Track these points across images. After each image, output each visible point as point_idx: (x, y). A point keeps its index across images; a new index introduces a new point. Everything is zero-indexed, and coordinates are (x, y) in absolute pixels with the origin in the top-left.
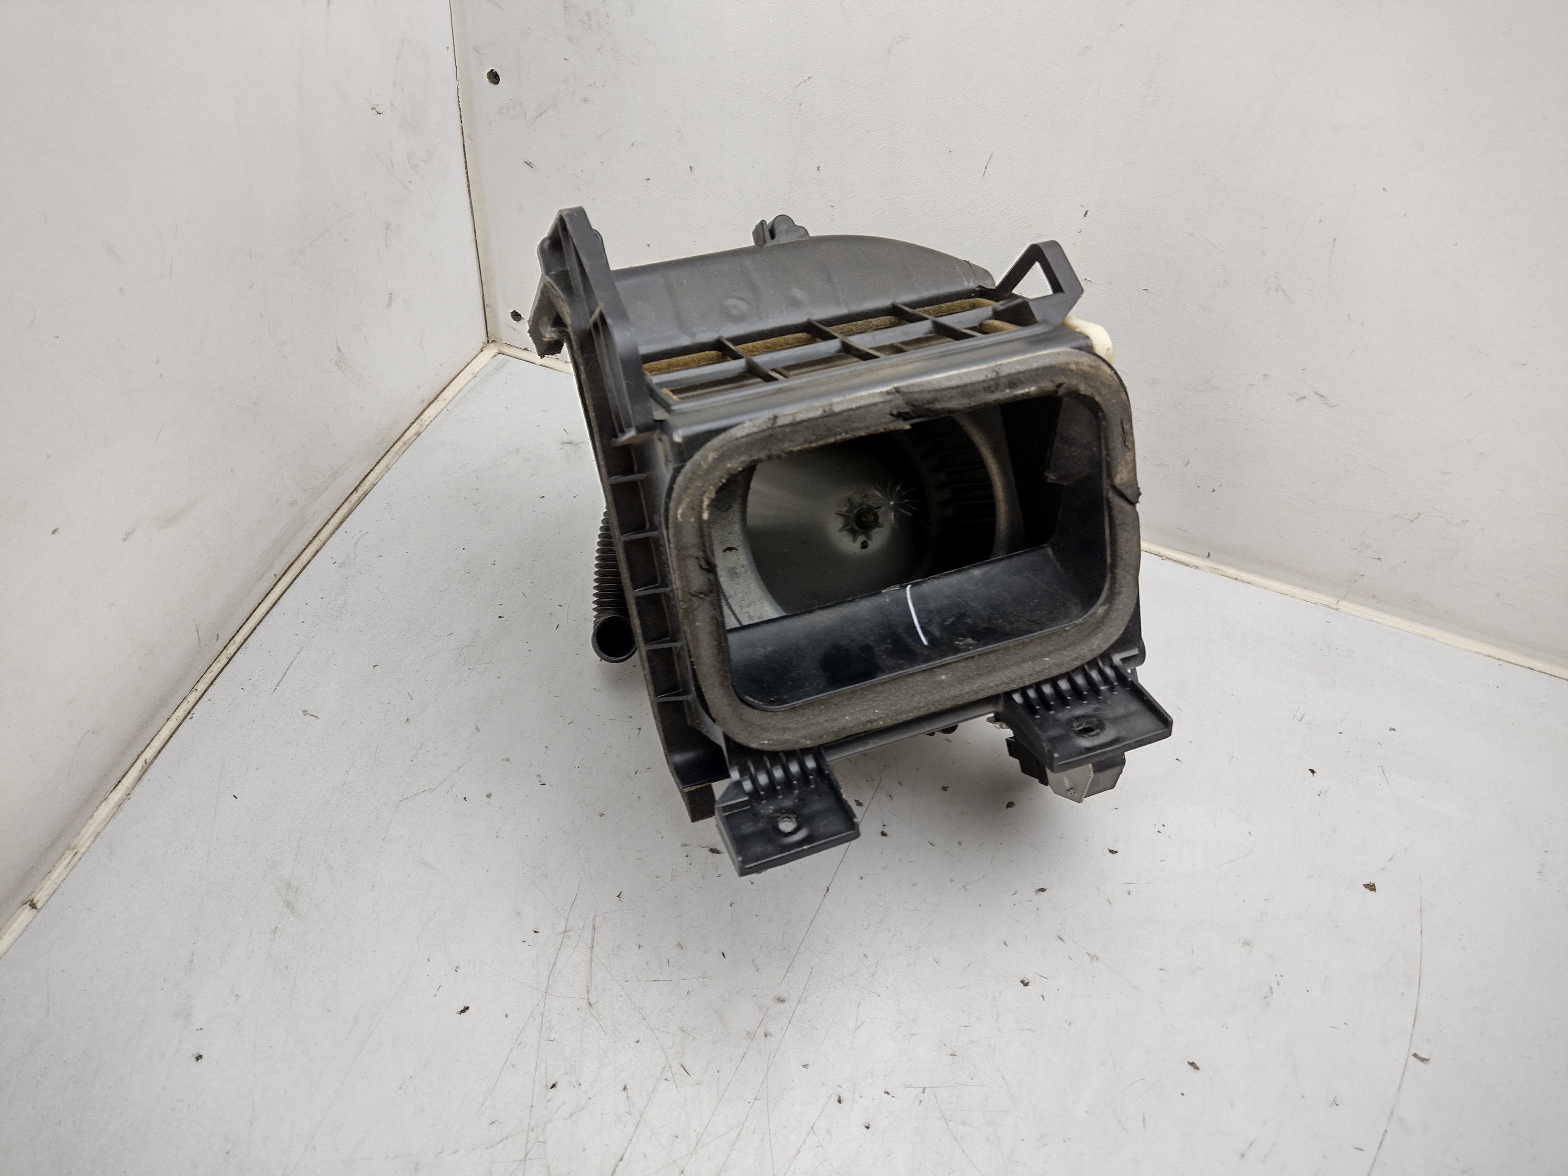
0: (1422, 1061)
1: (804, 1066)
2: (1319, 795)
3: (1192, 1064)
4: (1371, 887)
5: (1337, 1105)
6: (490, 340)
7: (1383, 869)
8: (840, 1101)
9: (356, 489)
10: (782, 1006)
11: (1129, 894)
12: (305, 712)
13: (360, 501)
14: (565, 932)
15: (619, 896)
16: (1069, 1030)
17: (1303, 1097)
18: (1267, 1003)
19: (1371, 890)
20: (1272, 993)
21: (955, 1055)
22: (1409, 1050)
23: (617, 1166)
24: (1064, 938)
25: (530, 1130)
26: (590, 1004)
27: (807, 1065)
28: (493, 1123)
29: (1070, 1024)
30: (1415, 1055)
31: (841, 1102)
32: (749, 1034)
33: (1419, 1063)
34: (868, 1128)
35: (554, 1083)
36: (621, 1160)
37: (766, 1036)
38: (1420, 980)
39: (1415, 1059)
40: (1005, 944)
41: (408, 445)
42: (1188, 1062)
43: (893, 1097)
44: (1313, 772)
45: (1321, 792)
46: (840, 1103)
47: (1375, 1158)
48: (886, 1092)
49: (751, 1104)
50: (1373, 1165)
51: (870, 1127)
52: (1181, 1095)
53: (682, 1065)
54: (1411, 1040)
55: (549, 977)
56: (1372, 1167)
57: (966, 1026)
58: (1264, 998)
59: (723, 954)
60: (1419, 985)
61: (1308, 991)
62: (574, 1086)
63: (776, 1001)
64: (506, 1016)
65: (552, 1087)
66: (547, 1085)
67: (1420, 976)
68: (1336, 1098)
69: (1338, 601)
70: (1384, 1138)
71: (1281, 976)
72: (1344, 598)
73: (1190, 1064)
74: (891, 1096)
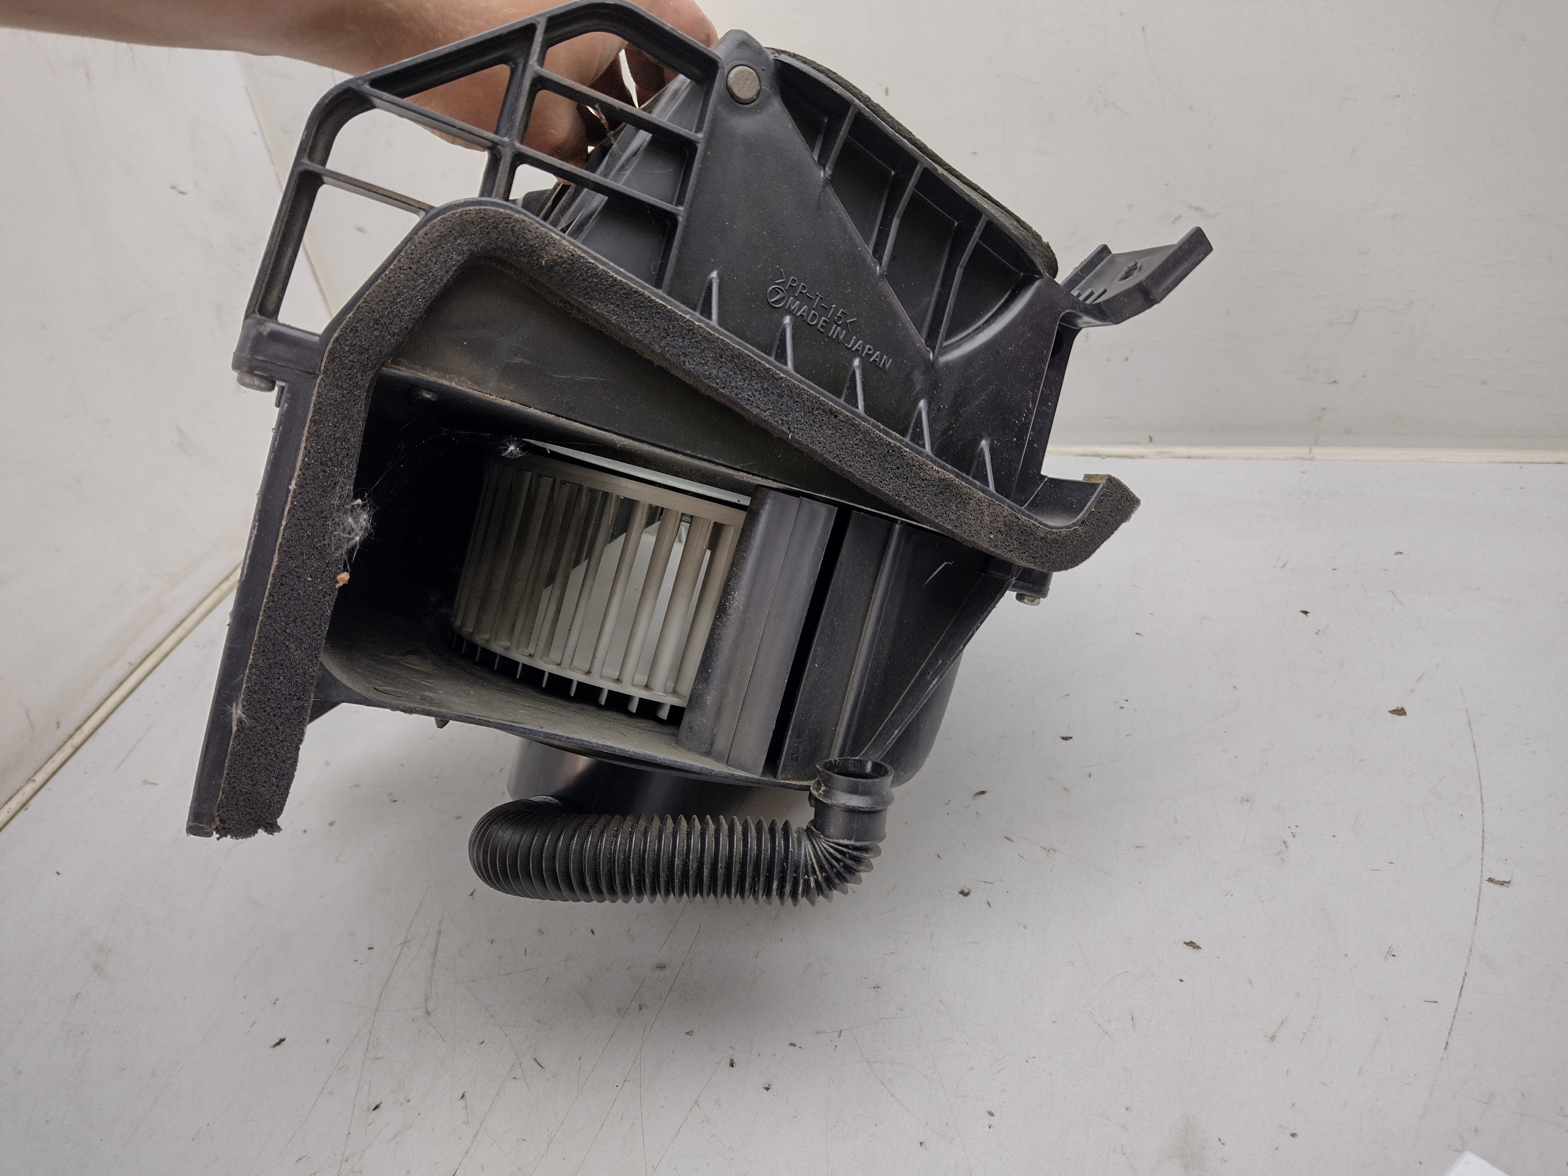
0: (1502, 884)
1: (687, 1033)
2: (1317, 633)
3: (1191, 944)
4: (1400, 712)
5: (1394, 956)
7: (1412, 691)
8: (732, 1065)
10: (662, 973)
11: (1090, 776)
12: (145, 782)
14: (404, 943)
15: (472, 894)
16: (1023, 934)
17: (1346, 955)
18: (1282, 859)
19: (1400, 715)
20: (1287, 847)
21: (878, 987)
22: (1481, 876)
24: (1011, 837)
25: (344, 1160)
26: (428, 1013)
27: (692, 1032)
28: (300, 1159)
29: (1025, 927)
30: (1491, 880)
33: (1497, 887)
34: (767, 1089)
35: (377, 1103)
37: (641, 1008)
38: (1481, 796)
39: (1491, 884)
40: (939, 856)
42: (1184, 942)
43: (800, 1048)
44: (1306, 613)
45: (1319, 630)
46: (733, 1066)
47: (1457, 1009)
48: (792, 1044)
49: (620, 1087)
50: (1454, 1016)
51: (771, 1087)
52: (1179, 982)
53: (535, 1060)
54: (1482, 864)
55: (382, 993)
56: (1454, 1019)
57: (892, 953)
58: (1277, 855)
59: (592, 932)
60: (1482, 803)
61: (1334, 836)
62: (402, 1104)
63: (655, 968)
64: (328, 1041)
65: (375, 1109)
66: (368, 1109)
67: (1481, 792)
68: (1391, 950)
69: (1310, 449)
70: (1465, 982)
71: (1297, 827)
72: (1316, 443)
73: (1187, 943)
74: (797, 1048)
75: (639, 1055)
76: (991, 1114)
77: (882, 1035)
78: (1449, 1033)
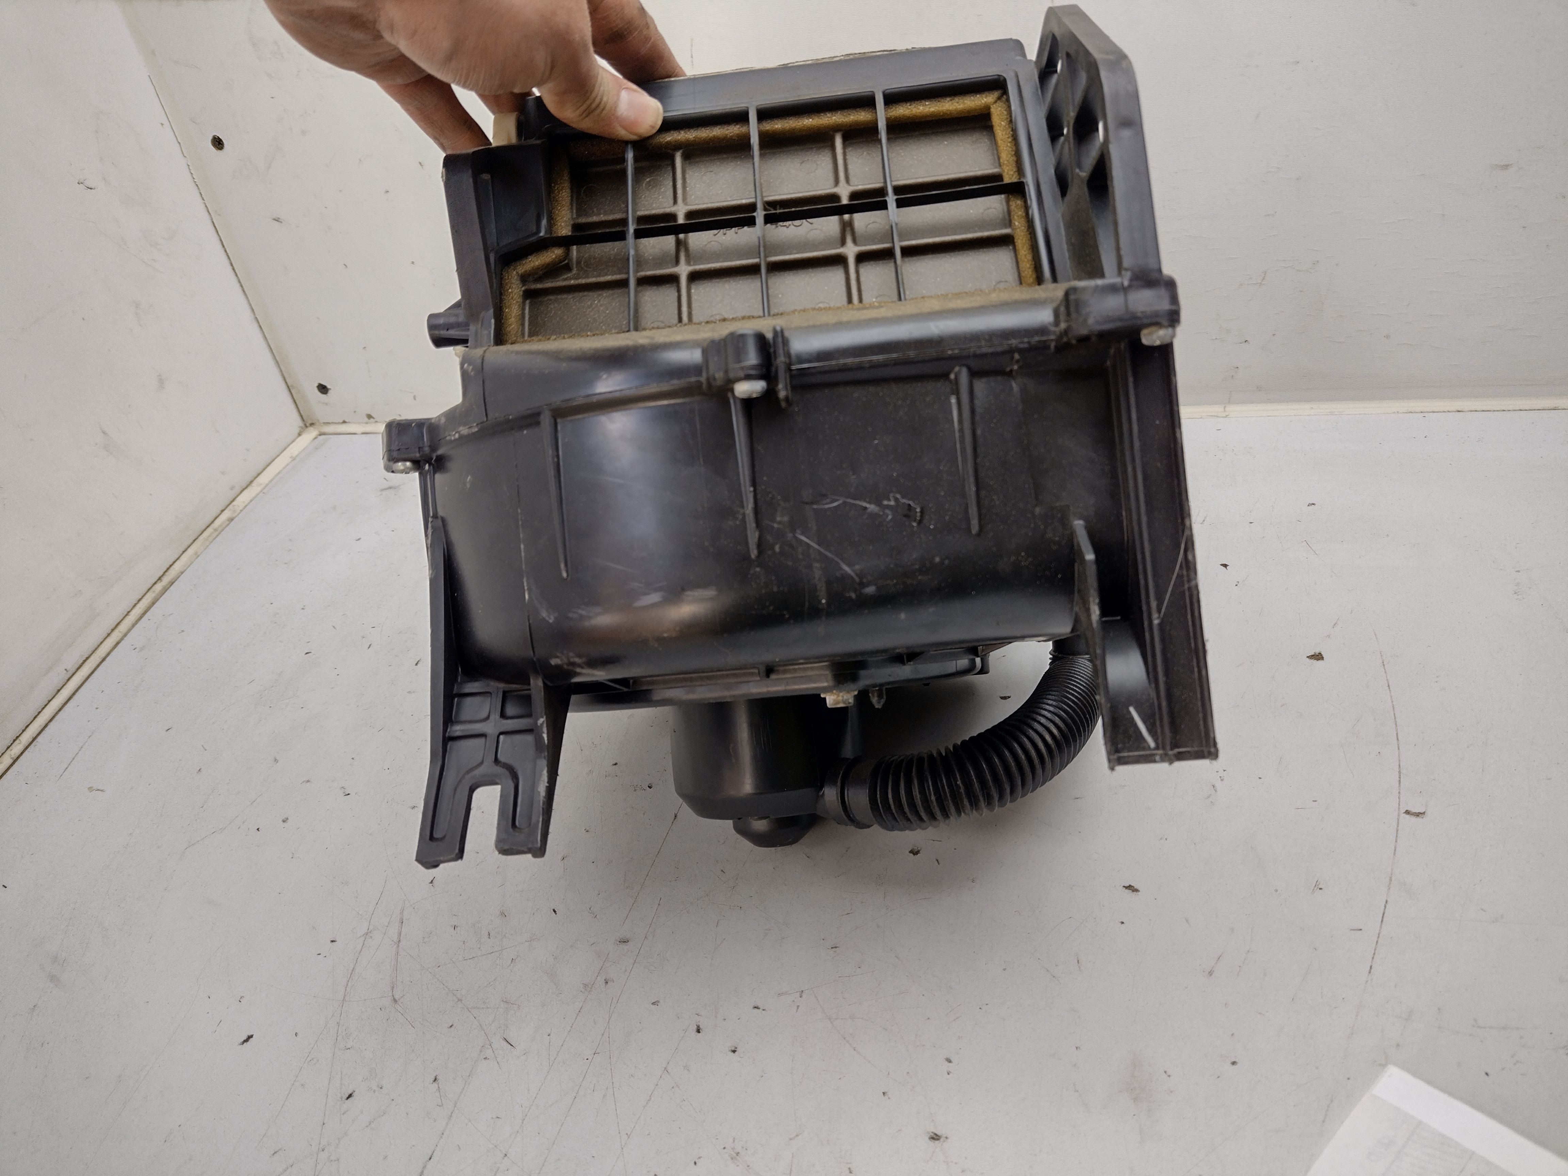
0: (1418, 816)
1: (653, 1004)
2: (1239, 585)
3: (1129, 887)
4: (1318, 657)
5: (1321, 889)
6: (307, 423)
7: (1329, 636)
8: (698, 1031)
9: (160, 579)
10: (625, 947)
12: (91, 789)
13: (165, 590)
14: (367, 934)
15: (432, 882)
16: (973, 889)
17: (1276, 891)
18: (1212, 803)
19: (1318, 660)
20: (1217, 791)
21: (836, 948)
22: (1399, 808)
23: (425, 1167)
25: (321, 1149)
26: (395, 1001)
27: (658, 1001)
28: (275, 1153)
29: (973, 881)
30: (1407, 812)
31: (700, 1031)
32: (585, 985)
33: (1413, 819)
34: (734, 1051)
35: (350, 1092)
36: (430, 1159)
37: (606, 983)
38: (1397, 734)
39: (1407, 816)
41: (220, 531)
42: (1124, 887)
43: (764, 1010)
44: (1228, 566)
45: (1241, 582)
47: (1379, 934)
48: (755, 1007)
49: (590, 1060)
50: (1377, 942)
51: (737, 1050)
52: (1120, 924)
53: (505, 1039)
54: (1399, 798)
55: (347, 985)
56: (1377, 945)
57: (848, 914)
58: (1207, 799)
59: (554, 911)
60: (1398, 740)
61: (1260, 778)
62: (374, 1091)
63: (618, 943)
64: (296, 1034)
65: (348, 1098)
66: (342, 1098)
67: (1397, 730)
68: (1318, 883)
69: (1225, 407)
70: (1386, 910)
71: (1224, 771)
72: (1230, 402)
73: (1126, 888)
74: (761, 1010)
75: (608, 1027)
76: (949, 1061)
77: (842, 993)
78: (1373, 958)
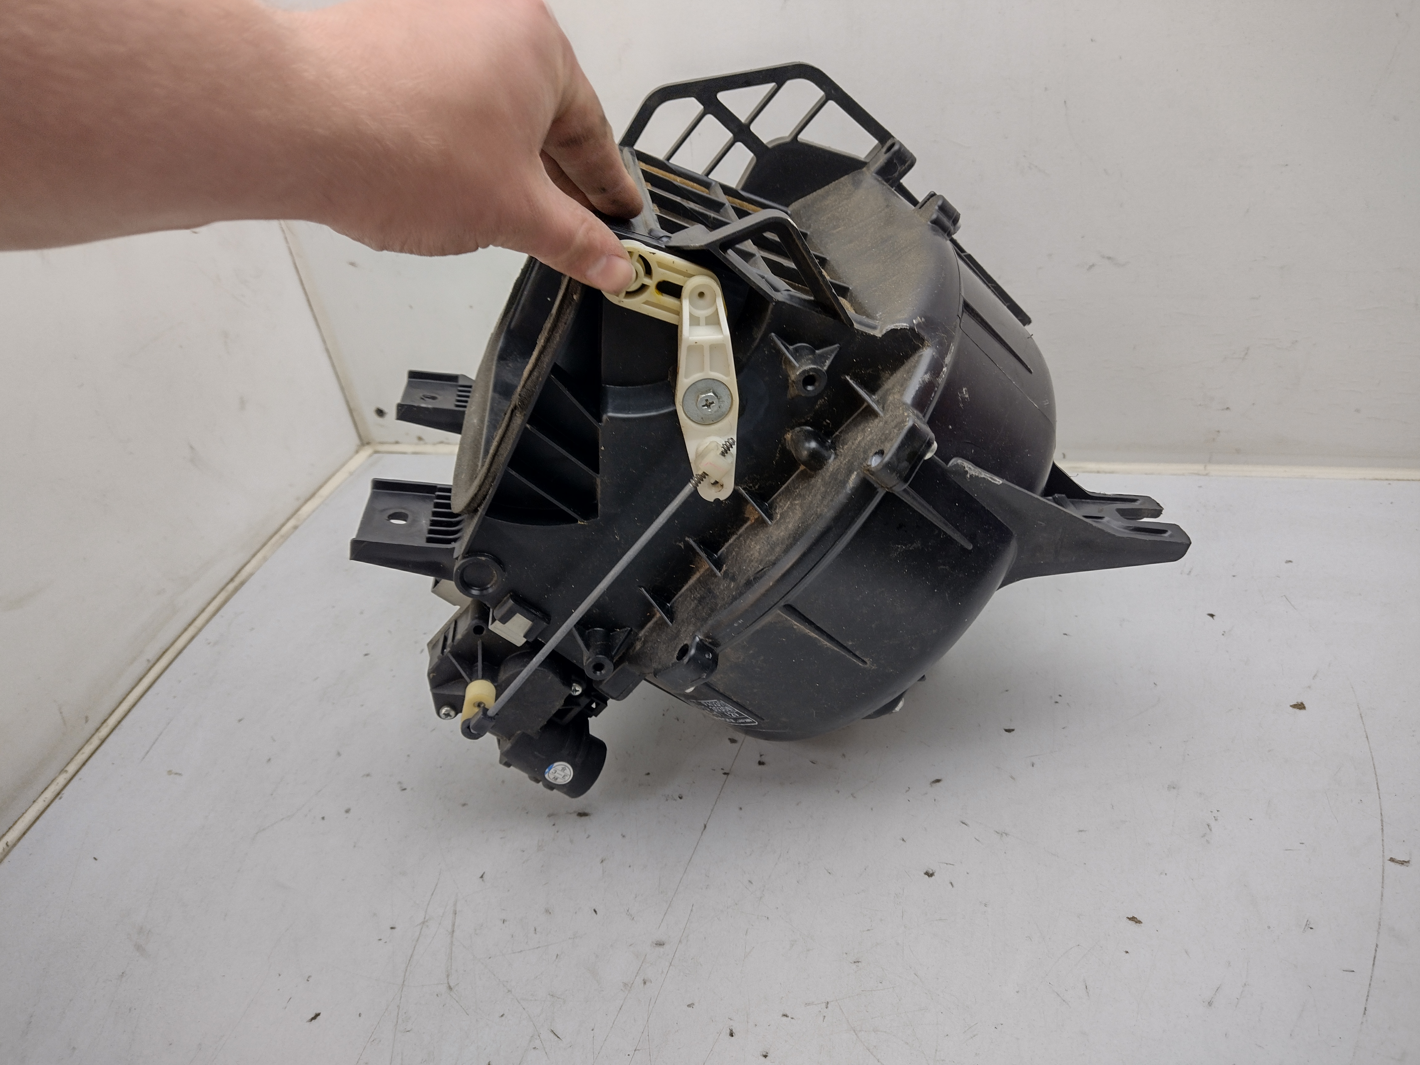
0: (1402, 864)
1: (689, 1006)
2: (1224, 634)
3: (1133, 919)
4: (1300, 706)
5: (1311, 928)
6: (363, 443)
7: (1309, 687)
8: (732, 1035)
9: (232, 580)
10: (661, 949)
11: (1033, 766)
12: (170, 772)
13: (236, 589)
14: (423, 923)
15: (481, 877)
16: (985, 912)
17: (1269, 927)
18: (1207, 841)
19: (1301, 709)
20: (1211, 830)
21: (858, 962)
22: (1383, 856)
24: (966, 821)
26: (450, 988)
27: (693, 1004)
29: (985, 905)
30: (1392, 860)
31: (733, 1034)
32: (625, 985)
33: (1398, 867)
34: (765, 1056)
37: (645, 983)
38: (1379, 783)
39: (1392, 864)
40: (903, 840)
42: (1128, 918)
43: (792, 1018)
44: (1212, 616)
45: (1225, 631)
46: (733, 1036)
47: (1371, 977)
48: (784, 1015)
49: (631, 1056)
50: (1370, 985)
51: (769, 1055)
52: (1125, 953)
53: (553, 1031)
54: (1383, 846)
55: (406, 970)
56: (1370, 987)
57: (868, 930)
58: (1202, 837)
59: (595, 911)
60: (1378, 789)
63: (655, 945)
64: (360, 1015)
67: (1377, 780)
68: (1308, 923)
69: (1205, 466)
70: (1377, 953)
71: (1218, 811)
72: (1210, 461)
73: (1130, 919)
74: (789, 1018)
75: (647, 1025)
77: (865, 1006)
78: (1367, 1000)
